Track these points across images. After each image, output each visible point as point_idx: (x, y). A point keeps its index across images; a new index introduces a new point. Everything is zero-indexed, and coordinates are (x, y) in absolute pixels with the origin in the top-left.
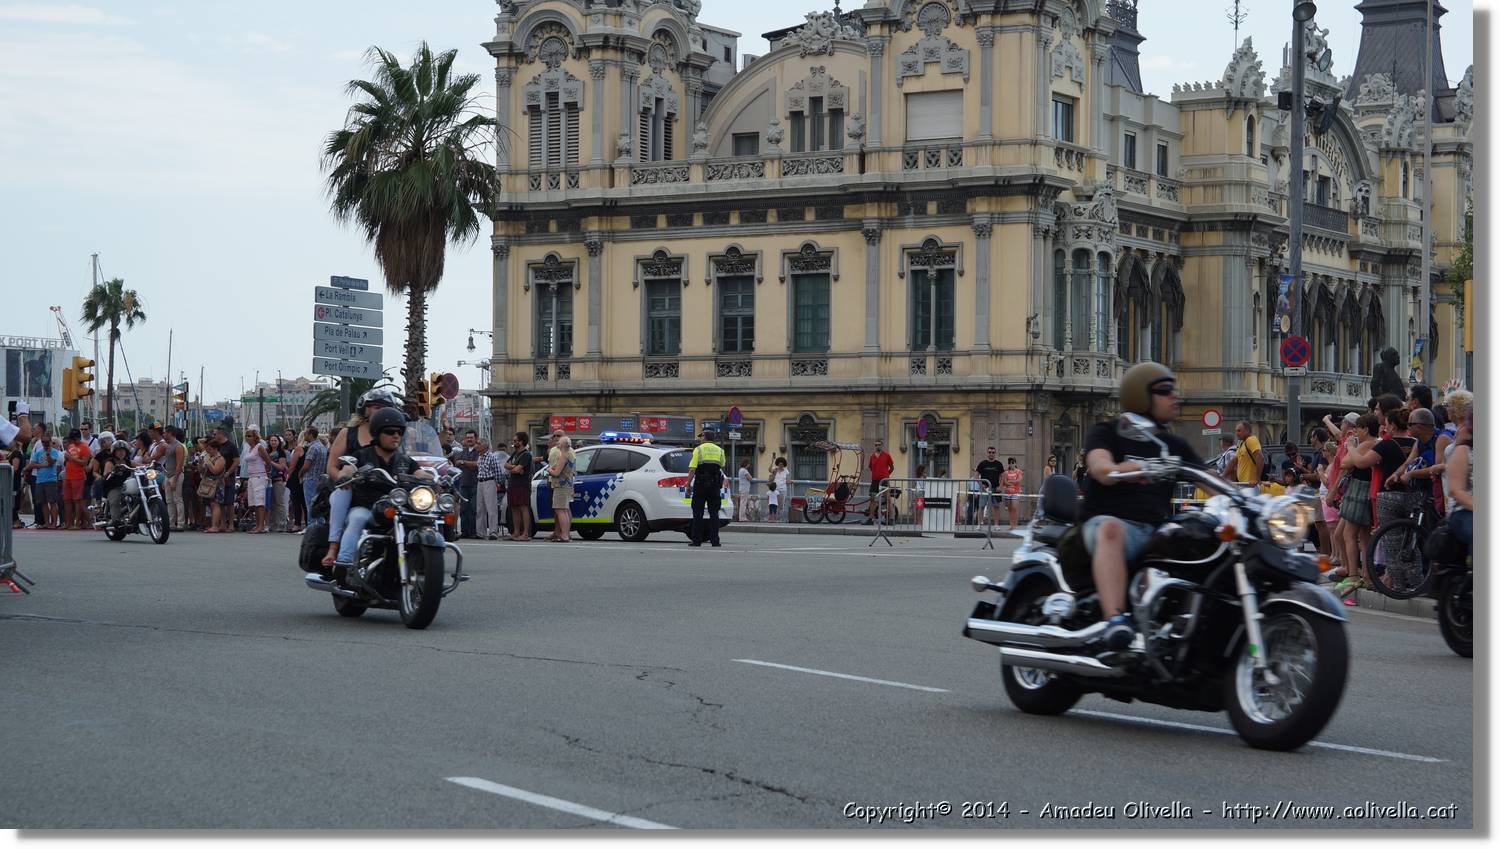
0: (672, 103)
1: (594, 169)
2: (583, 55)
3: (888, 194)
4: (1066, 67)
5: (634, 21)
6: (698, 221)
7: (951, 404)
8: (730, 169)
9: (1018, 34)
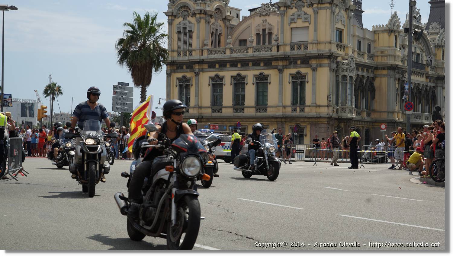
0: (221, 30)
1: (197, 50)
2: (194, 15)
3: (285, 58)
4: (340, 20)
5: (209, 5)
6: (228, 66)
7: (304, 122)
8: (238, 50)
9: (325, 10)
